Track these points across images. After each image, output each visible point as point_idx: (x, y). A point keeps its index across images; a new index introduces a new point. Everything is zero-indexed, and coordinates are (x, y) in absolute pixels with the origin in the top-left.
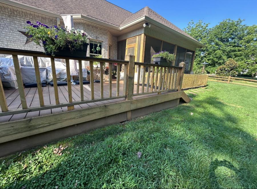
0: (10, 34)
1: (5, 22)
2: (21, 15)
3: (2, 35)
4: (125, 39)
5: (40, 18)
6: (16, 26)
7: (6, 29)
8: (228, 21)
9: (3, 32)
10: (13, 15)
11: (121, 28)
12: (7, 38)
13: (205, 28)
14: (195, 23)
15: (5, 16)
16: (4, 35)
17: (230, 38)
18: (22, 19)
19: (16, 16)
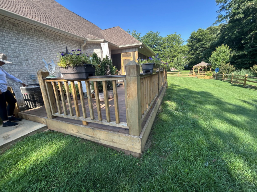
0: (56, 55)
1: (52, 46)
2: (61, 39)
3: (51, 57)
4: (120, 53)
5: (71, 41)
6: (58, 48)
7: (53, 51)
8: (151, 33)
9: (52, 54)
10: (56, 39)
11: (120, 47)
12: (54, 59)
13: (139, 37)
14: (131, 32)
15: (52, 41)
16: (52, 56)
17: (155, 45)
18: (61, 42)
19: (58, 40)
